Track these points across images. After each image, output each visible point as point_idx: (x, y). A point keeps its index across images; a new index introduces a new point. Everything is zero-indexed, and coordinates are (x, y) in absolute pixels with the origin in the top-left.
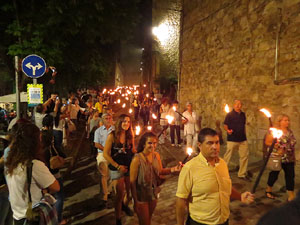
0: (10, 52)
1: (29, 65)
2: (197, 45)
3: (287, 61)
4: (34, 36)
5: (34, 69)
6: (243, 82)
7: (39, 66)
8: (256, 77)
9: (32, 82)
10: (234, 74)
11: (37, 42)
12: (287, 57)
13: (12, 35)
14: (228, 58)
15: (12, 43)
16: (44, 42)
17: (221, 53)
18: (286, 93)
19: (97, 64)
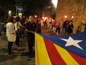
0: (15, 6)
1: (19, 9)
2: (61, 5)
3: (79, 9)
4: (21, 2)
5: (20, 10)
6: (70, 15)
7: (21, 9)
8: (72, 14)
9: (19, 13)
10: (68, 13)
11: (21, 4)
12: (79, 8)
13: (16, 2)
14: (67, 9)
15: (16, 4)
16: (23, 4)
17: (66, 7)
18: (78, 18)
19: (37, 11)
